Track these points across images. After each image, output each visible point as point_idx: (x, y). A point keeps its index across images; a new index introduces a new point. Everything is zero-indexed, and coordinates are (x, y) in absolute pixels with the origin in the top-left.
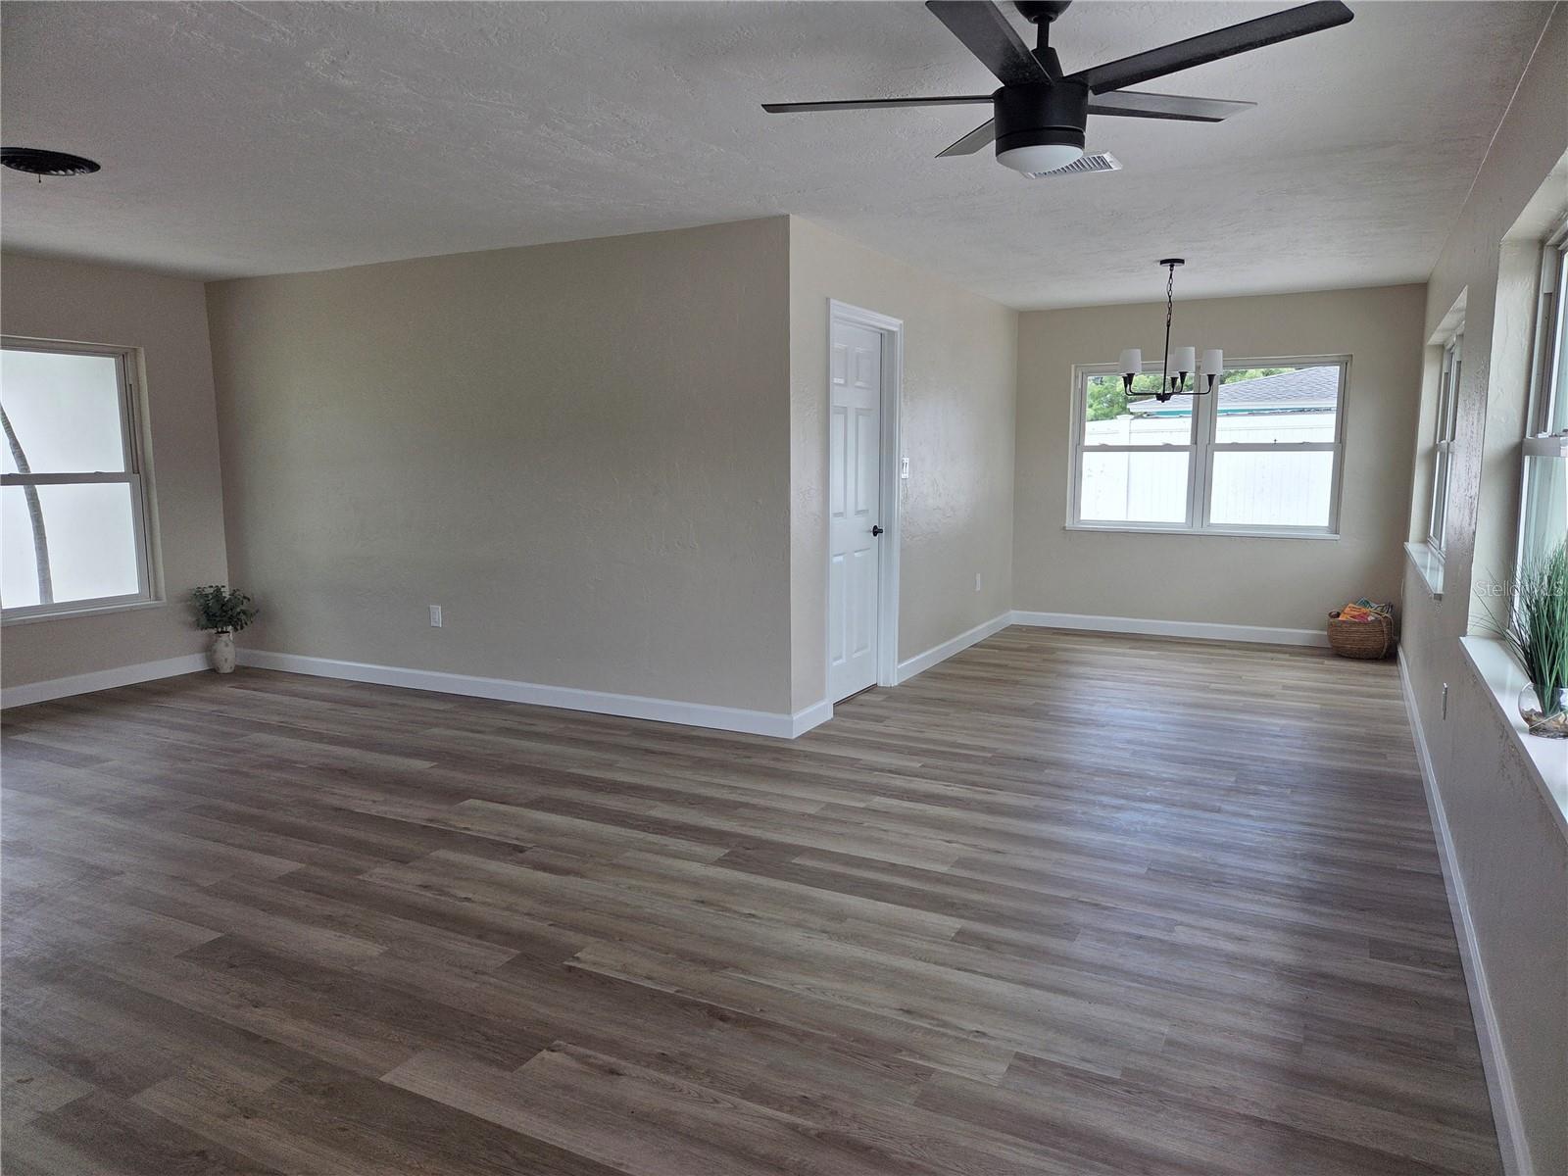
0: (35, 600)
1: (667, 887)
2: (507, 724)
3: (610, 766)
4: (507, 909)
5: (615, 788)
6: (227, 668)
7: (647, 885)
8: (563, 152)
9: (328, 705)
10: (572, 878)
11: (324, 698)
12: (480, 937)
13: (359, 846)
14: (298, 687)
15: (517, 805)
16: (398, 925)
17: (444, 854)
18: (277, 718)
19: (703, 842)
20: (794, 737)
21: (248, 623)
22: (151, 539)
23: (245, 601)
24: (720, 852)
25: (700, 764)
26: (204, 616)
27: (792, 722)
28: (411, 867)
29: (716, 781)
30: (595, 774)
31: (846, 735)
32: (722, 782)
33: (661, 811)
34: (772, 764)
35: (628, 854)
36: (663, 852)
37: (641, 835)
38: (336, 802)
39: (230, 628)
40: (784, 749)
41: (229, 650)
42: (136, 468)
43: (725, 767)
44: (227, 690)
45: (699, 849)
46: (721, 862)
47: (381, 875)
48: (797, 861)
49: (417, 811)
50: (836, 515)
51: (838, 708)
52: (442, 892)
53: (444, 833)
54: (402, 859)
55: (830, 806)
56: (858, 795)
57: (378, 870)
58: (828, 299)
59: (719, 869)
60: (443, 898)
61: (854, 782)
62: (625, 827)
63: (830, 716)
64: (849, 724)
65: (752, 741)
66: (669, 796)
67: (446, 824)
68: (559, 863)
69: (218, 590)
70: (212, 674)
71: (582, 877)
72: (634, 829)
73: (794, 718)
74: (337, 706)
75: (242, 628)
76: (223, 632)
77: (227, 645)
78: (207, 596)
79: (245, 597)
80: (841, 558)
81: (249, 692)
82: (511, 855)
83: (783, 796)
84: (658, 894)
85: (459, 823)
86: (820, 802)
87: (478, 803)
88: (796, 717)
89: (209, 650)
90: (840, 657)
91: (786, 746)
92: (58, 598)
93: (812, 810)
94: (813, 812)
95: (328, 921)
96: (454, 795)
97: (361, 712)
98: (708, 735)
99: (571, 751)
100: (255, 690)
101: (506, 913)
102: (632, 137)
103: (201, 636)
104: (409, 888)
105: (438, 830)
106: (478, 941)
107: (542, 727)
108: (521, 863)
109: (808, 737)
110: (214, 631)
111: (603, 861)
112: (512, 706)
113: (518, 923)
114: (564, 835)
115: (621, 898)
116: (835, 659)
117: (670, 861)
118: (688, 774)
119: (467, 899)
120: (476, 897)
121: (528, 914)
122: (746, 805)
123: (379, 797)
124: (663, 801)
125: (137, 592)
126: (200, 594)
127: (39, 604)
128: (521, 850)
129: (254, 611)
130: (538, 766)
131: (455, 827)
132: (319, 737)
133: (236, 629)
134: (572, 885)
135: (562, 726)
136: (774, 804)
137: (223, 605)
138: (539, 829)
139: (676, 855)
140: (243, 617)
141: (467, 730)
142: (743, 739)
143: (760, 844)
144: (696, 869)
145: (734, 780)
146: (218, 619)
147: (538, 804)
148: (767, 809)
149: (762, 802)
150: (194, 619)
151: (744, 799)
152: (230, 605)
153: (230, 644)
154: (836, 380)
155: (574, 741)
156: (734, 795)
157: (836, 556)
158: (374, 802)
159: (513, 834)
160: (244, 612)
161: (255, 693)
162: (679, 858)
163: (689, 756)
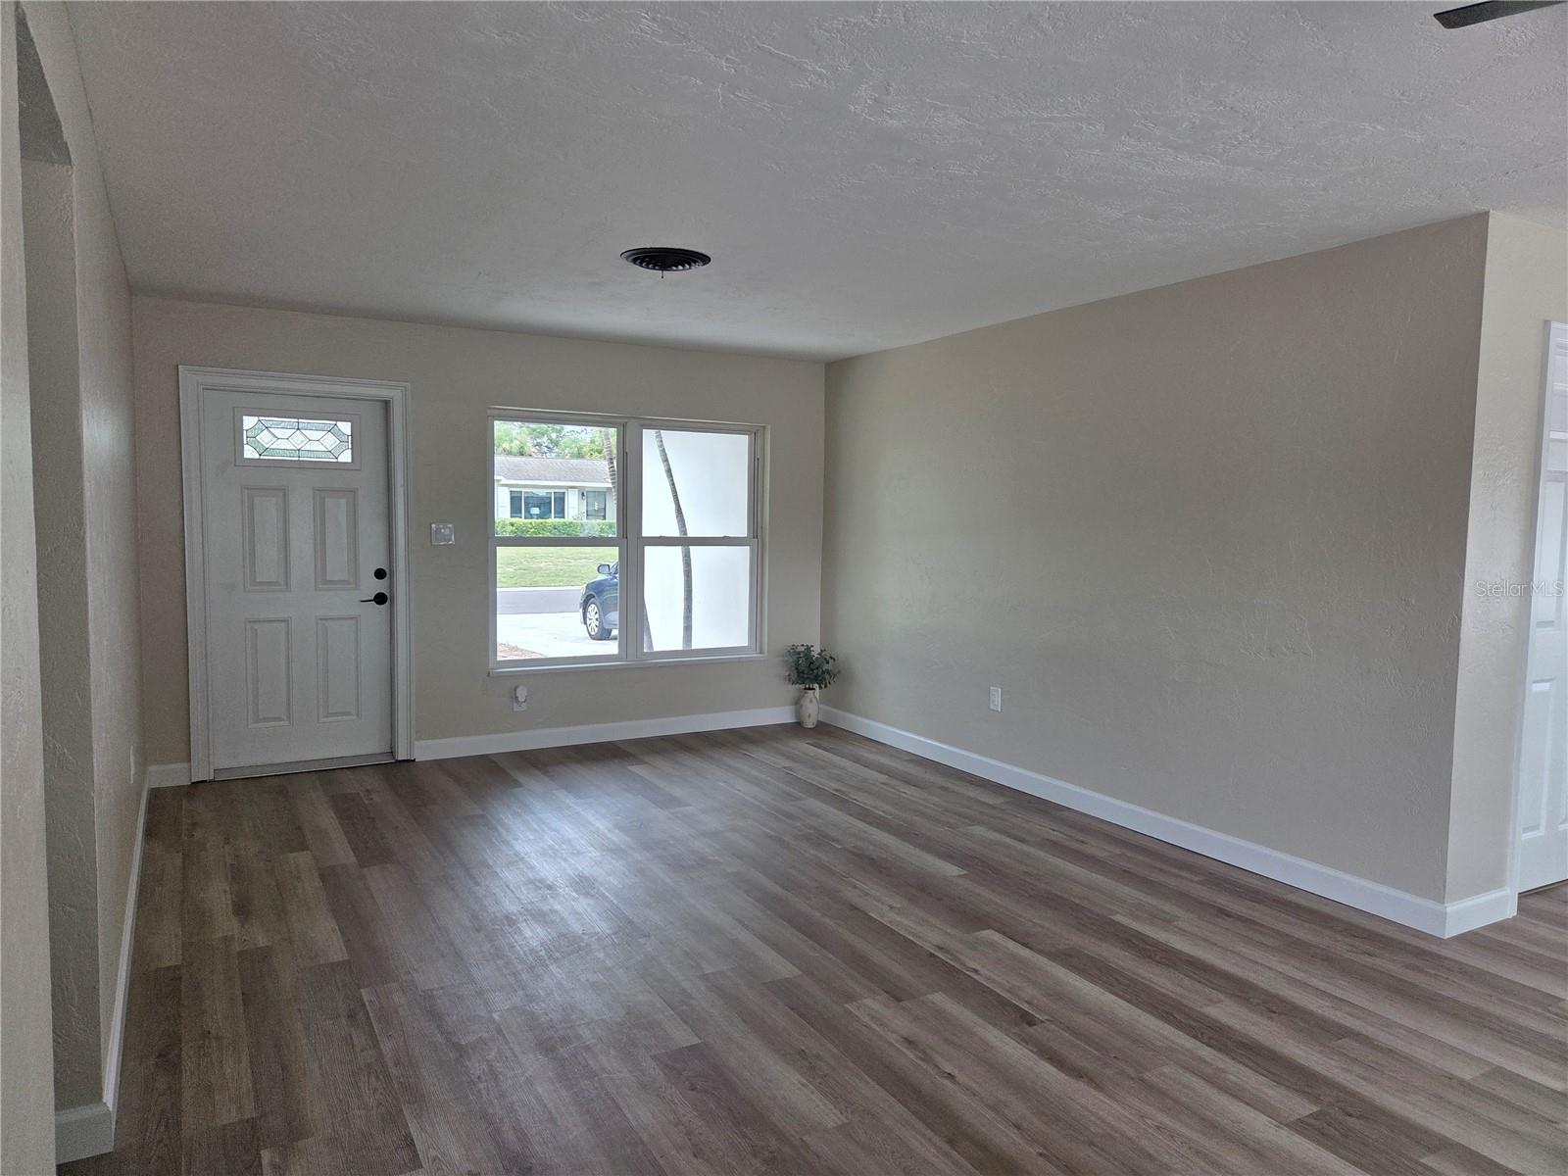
0: (679, 646)
1: (1210, 1145)
2: (1056, 836)
3: (1167, 922)
4: (993, 1108)
5: (1169, 958)
6: (810, 724)
7: (1183, 1130)
8: (1153, 169)
9: (883, 778)
10: (1081, 1086)
11: (881, 769)
12: (950, 1142)
13: (858, 962)
14: (865, 753)
15: (1040, 952)
16: (870, 1091)
17: (939, 999)
18: (835, 785)
19: (1278, 1081)
20: (1446, 937)
21: (832, 682)
22: (761, 603)
23: (831, 661)
24: (1304, 1108)
25: (1294, 948)
26: (795, 672)
27: (1446, 913)
28: (903, 1008)
29: (1315, 982)
30: (1148, 930)
31: (1535, 949)
32: (1323, 986)
33: (1226, 1012)
34: (1411, 976)
35: (1166, 1069)
36: (1215, 1081)
37: (1190, 1043)
38: (853, 897)
39: (816, 686)
40: (1430, 954)
41: (814, 706)
42: (756, 536)
43: (1330, 961)
44: (803, 747)
45: (1272, 1093)
46: (1301, 1126)
47: (871, 1008)
48: (1428, 1160)
49: (930, 932)
50: (1541, 624)
51: (1524, 900)
52: (927, 1059)
53: (951, 971)
54: (897, 995)
55: (1499, 1073)
56: (1553, 1065)
57: (869, 1002)
58: (1547, 324)
59: (1297, 1138)
60: (925, 1066)
61: (1545, 1037)
62: (1168, 1022)
63: (1511, 911)
64: (1545, 931)
65: (1381, 929)
66: (1241, 991)
67: (957, 959)
68: (1073, 1056)
69: (808, 648)
70: (797, 728)
71: (1099, 1087)
72: (1181, 1029)
73: (1449, 910)
74: (893, 782)
75: (826, 686)
76: (810, 689)
77: (811, 701)
78: (799, 653)
79: (831, 658)
80: (1546, 686)
81: (820, 751)
82: (1016, 1025)
83: (1421, 1036)
84: (1198, 1153)
85: (971, 961)
86: (1478, 1060)
87: (997, 937)
88: (1451, 908)
89: (797, 703)
90: (1536, 827)
91: (1434, 948)
92: (696, 645)
93: (1467, 1073)
94: (1467, 1077)
95: (801, 1059)
96: (972, 919)
97: (909, 791)
98: (1315, 906)
99: (1125, 890)
100: (825, 749)
101: (990, 1114)
102: (1244, 131)
103: (792, 690)
104: (892, 1038)
105: (944, 963)
106: (946, 1147)
107: (1095, 848)
108: (1026, 1041)
109: (1470, 939)
110: (803, 686)
111: (1130, 1071)
112: (1066, 813)
113: (1004, 1138)
114: (1088, 1013)
115: (1144, 1143)
116: (1526, 830)
117: (1222, 1100)
118: (1273, 961)
119: (951, 1077)
120: (961, 1077)
121: (1018, 1127)
122: (1356, 1036)
123: (897, 902)
124: (1232, 996)
125: (747, 644)
126: (794, 651)
127: (681, 648)
128: (1031, 1022)
129: (835, 671)
130: (1077, 901)
131: (963, 964)
132: (865, 815)
133: (820, 688)
134: (1083, 1097)
135: (1118, 851)
136: (1400, 1045)
137: (811, 663)
138: (1059, 995)
139: (1236, 1093)
140: (827, 677)
141: (1009, 836)
142: (1364, 923)
143: (1373, 1113)
144: (1260, 1126)
145: (1342, 988)
146: (806, 676)
147: (1068, 958)
148: (1390, 1052)
149: (1383, 1037)
150: (787, 674)
151: (1351, 1023)
152: (817, 664)
153: (814, 701)
154: (1554, 435)
155: (1126, 875)
156: (1339, 1014)
157: (1535, 682)
158: (891, 908)
159: (1026, 995)
160: (828, 672)
161: (825, 753)
162: (1239, 1099)
163: (1278, 932)
